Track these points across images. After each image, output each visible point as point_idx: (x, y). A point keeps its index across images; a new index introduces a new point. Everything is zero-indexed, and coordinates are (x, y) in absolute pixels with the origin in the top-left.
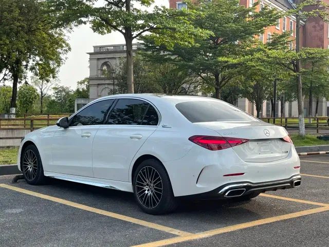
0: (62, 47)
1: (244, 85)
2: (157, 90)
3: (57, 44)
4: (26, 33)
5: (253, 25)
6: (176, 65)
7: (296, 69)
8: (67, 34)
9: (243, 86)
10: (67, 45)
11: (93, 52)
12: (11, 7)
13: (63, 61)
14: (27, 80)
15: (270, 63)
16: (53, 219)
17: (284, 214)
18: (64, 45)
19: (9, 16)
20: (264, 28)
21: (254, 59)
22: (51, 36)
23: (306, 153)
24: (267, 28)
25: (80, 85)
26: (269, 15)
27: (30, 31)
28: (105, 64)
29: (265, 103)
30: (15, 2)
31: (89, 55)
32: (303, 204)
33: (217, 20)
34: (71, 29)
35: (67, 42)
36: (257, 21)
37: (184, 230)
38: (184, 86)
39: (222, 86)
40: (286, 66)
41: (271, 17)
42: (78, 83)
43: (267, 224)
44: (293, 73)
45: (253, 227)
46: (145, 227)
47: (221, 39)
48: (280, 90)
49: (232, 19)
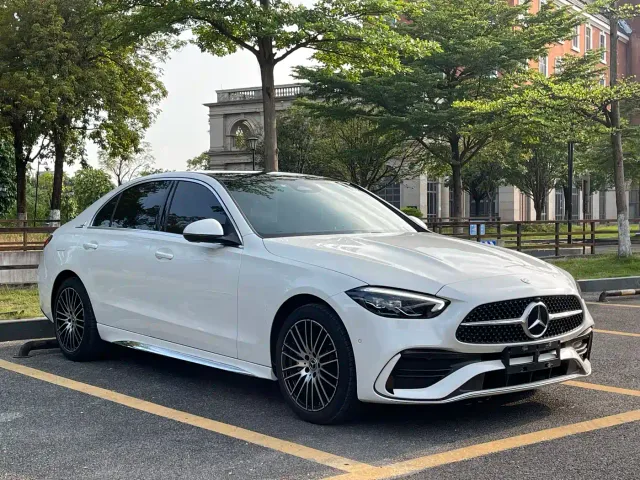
0: (150, 90)
1: (510, 159)
2: (339, 172)
3: (140, 83)
4: (79, 64)
5: (525, 40)
6: (374, 122)
7: (612, 120)
8: (159, 64)
9: (507, 161)
10: (159, 86)
11: (216, 101)
12: (47, 13)
13: (152, 116)
14: (84, 157)
15: (557, 110)
16: (78, 435)
17: (582, 420)
18: (153, 85)
19: (43, 31)
20: (547, 45)
21: (524, 102)
22: (127, 68)
23: (633, 291)
24: (552, 46)
25: (192, 166)
26: (558, 19)
27: (86, 60)
28: (240, 124)
29: (552, 194)
30: (55, 3)
31: (208, 108)
32: (625, 398)
33: (452, 32)
34: (165, 53)
35: (159, 79)
36: (531, 32)
37: (359, 459)
38: (390, 163)
39: (466, 162)
40: (589, 116)
41: (560, 24)
42: (189, 162)
43: (543, 443)
44: (603, 129)
45: (513, 451)
46: (273, 451)
47: (461, 69)
48: (581, 169)
49: (483, 28)
